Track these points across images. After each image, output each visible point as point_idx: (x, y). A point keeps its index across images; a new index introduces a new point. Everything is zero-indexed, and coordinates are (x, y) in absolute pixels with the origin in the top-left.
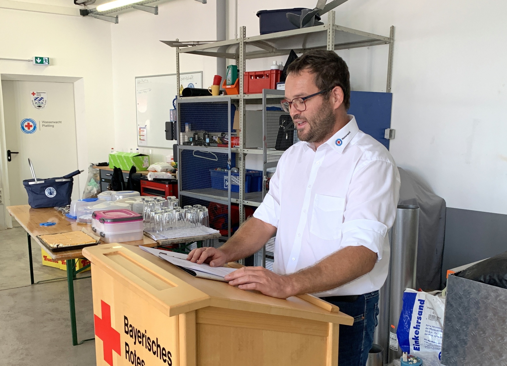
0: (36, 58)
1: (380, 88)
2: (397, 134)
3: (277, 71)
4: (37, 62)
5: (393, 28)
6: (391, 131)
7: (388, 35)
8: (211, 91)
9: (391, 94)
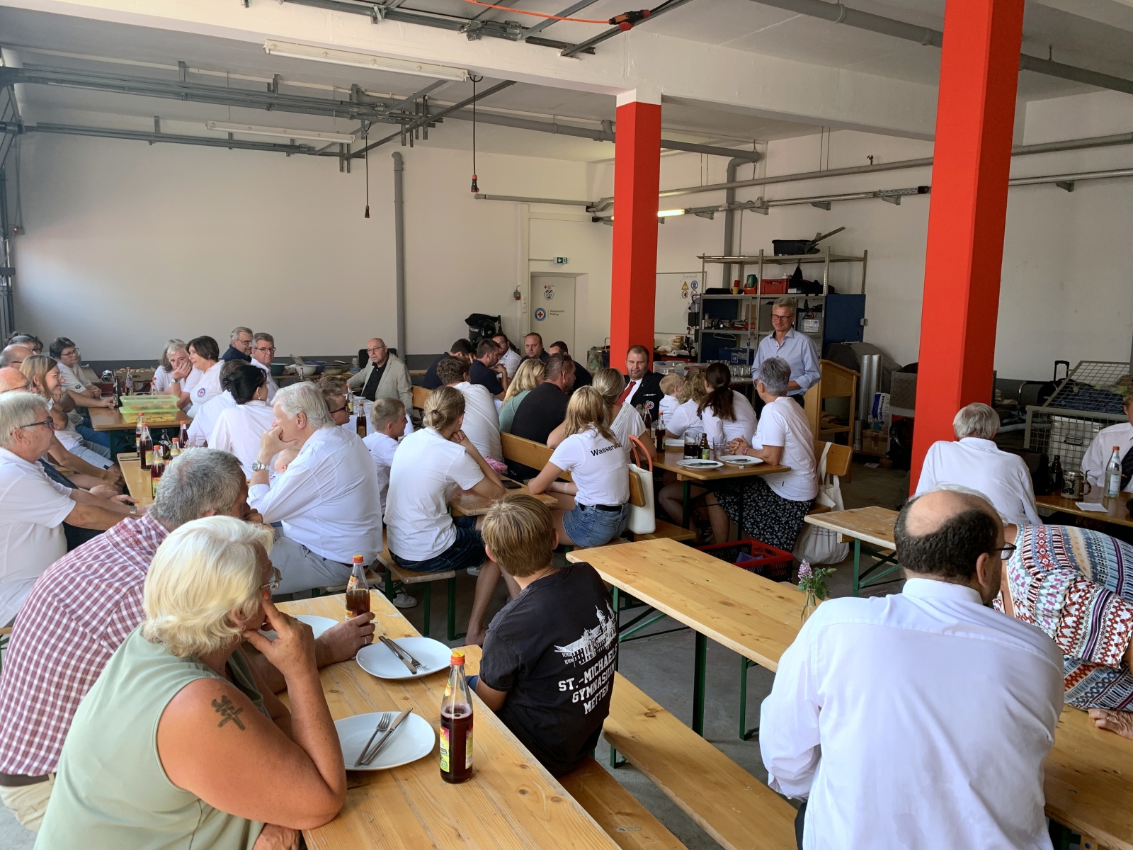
0: (558, 258)
1: (856, 291)
2: (869, 322)
3: (787, 279)
4: (558, 262)
5: (866, 252)
6: (865, 320)
7: (862, 256)
8: (732, 290)
9: (865, 295)
